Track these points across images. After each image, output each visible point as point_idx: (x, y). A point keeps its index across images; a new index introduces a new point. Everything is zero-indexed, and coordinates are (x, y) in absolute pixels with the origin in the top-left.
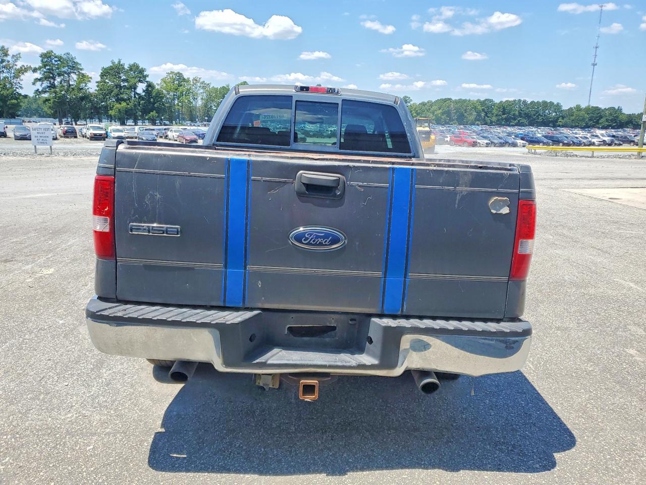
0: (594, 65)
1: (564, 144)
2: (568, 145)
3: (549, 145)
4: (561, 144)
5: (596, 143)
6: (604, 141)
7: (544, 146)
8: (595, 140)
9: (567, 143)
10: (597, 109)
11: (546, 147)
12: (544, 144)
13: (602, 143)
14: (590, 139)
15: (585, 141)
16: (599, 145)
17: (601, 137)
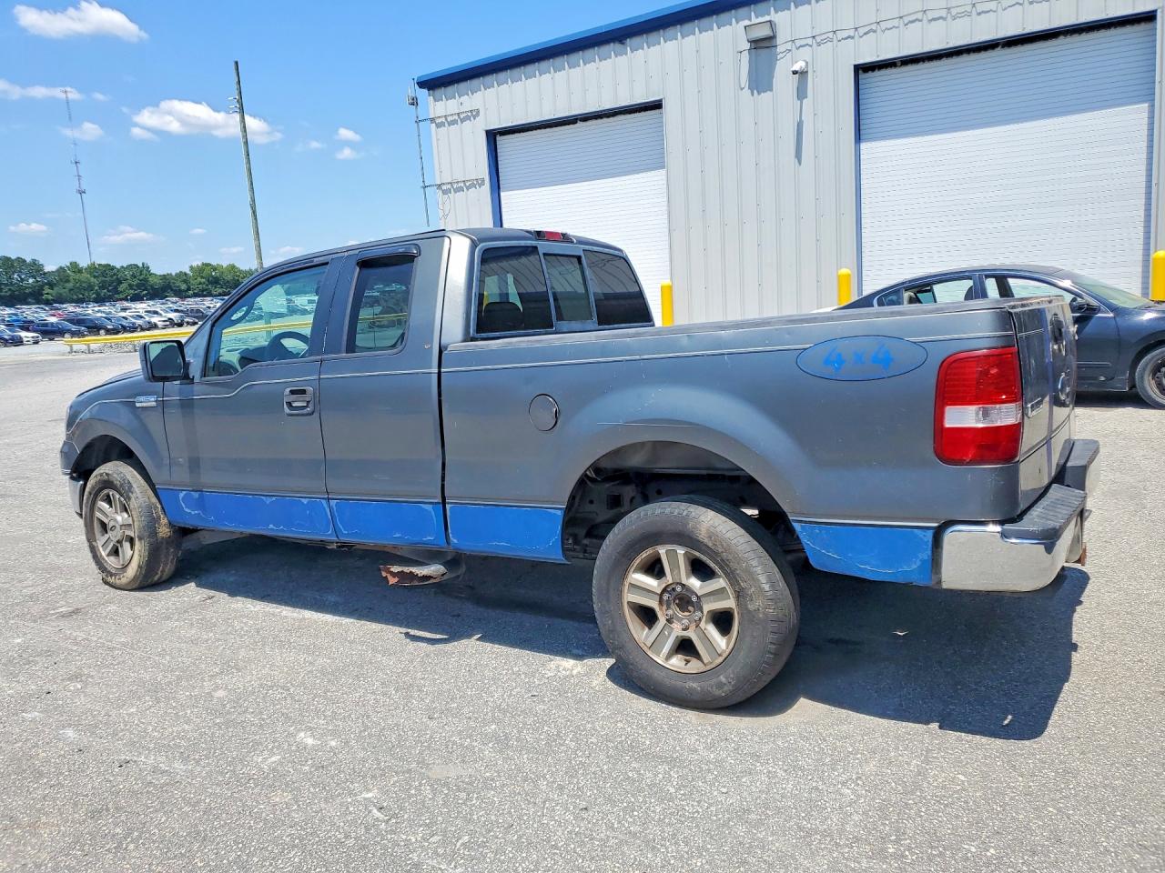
0: (82, 192)
1: (108, 332)
2: (115, 331)
3: (84, 336)
4: (102, 332)
5: (160, 324)
6: (170, 319)
7: (74, 339)
8: (155, 319)
9: (112, 329)
10: (109, 267)
11: (77, 339)
12: (74, 334)
13: (168, 323)
14: (147, 319)
15: (139, 322)
16: (165, 327)
17: (164, 314)
